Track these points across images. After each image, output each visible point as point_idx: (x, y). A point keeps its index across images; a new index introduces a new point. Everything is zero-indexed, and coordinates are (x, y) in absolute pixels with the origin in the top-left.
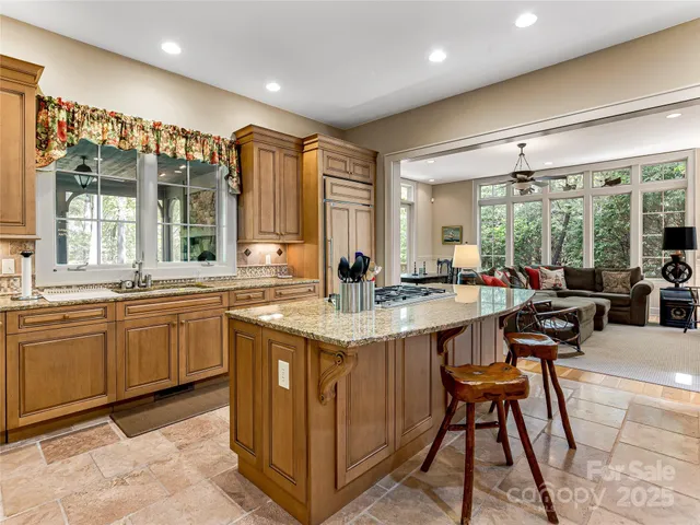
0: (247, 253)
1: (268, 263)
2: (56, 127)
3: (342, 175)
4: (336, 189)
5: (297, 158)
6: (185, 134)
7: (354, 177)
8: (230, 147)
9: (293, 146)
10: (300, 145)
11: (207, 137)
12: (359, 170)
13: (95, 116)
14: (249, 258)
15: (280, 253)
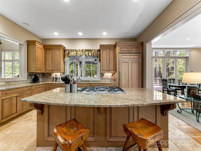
0: (103, 75)
1: (109, 77)
2: (66, 54)
3: (126, 52)
4: (122, 57)
5: (114, 50)
6: (88, 50)
7: (132, 52)
8: (98, 51)
9: (113, 47)
10: (115, 46)
11: (92, 50)
12: (134, 49)
13: (72, 51)
14: (104, 76)
15: (113, 75)
